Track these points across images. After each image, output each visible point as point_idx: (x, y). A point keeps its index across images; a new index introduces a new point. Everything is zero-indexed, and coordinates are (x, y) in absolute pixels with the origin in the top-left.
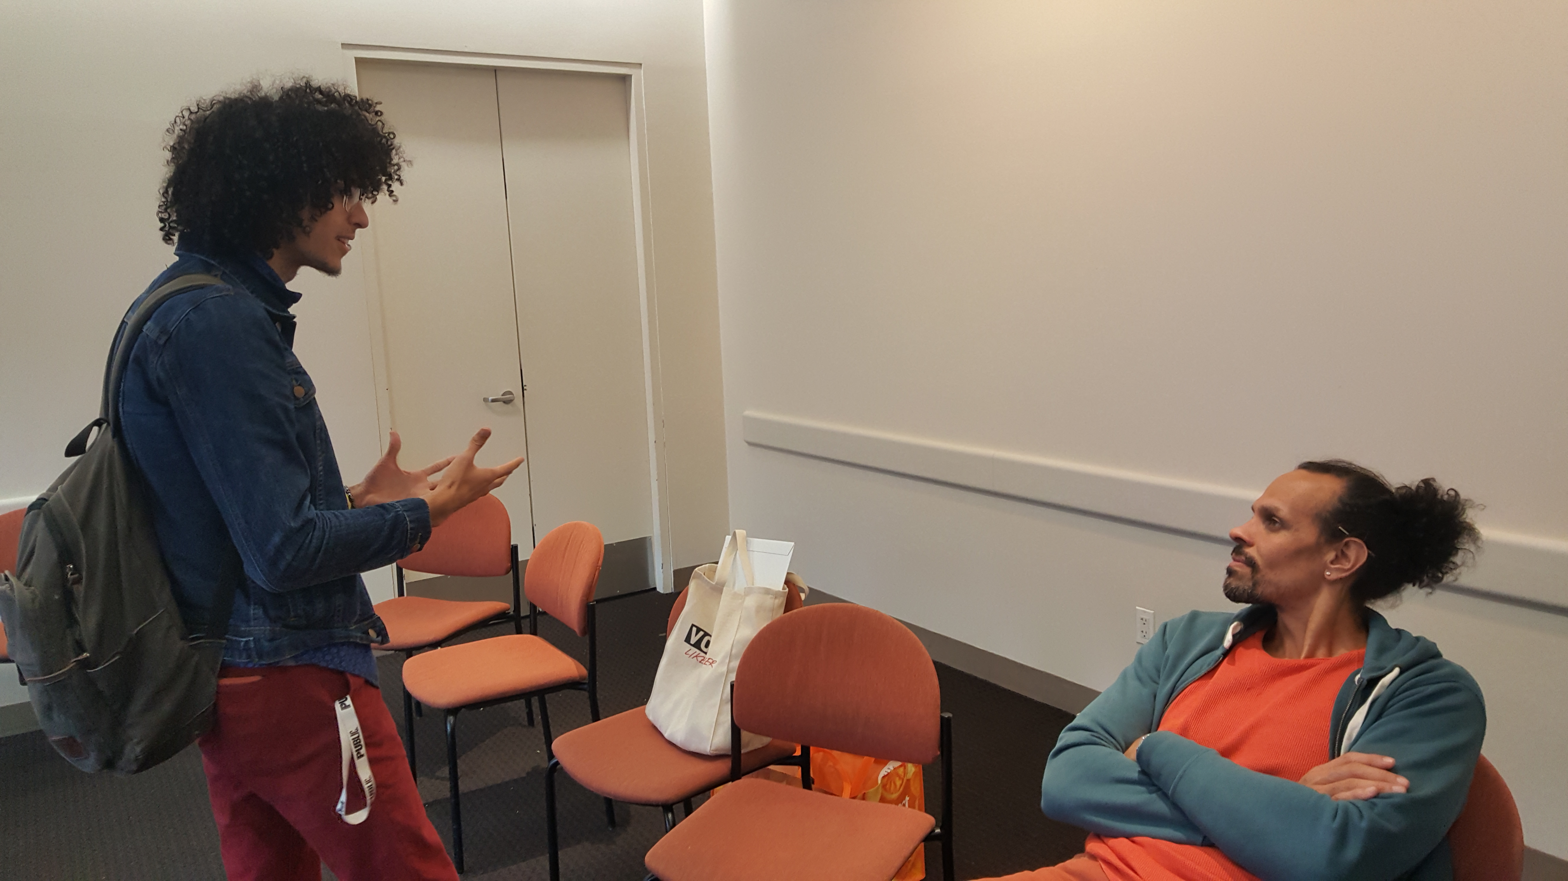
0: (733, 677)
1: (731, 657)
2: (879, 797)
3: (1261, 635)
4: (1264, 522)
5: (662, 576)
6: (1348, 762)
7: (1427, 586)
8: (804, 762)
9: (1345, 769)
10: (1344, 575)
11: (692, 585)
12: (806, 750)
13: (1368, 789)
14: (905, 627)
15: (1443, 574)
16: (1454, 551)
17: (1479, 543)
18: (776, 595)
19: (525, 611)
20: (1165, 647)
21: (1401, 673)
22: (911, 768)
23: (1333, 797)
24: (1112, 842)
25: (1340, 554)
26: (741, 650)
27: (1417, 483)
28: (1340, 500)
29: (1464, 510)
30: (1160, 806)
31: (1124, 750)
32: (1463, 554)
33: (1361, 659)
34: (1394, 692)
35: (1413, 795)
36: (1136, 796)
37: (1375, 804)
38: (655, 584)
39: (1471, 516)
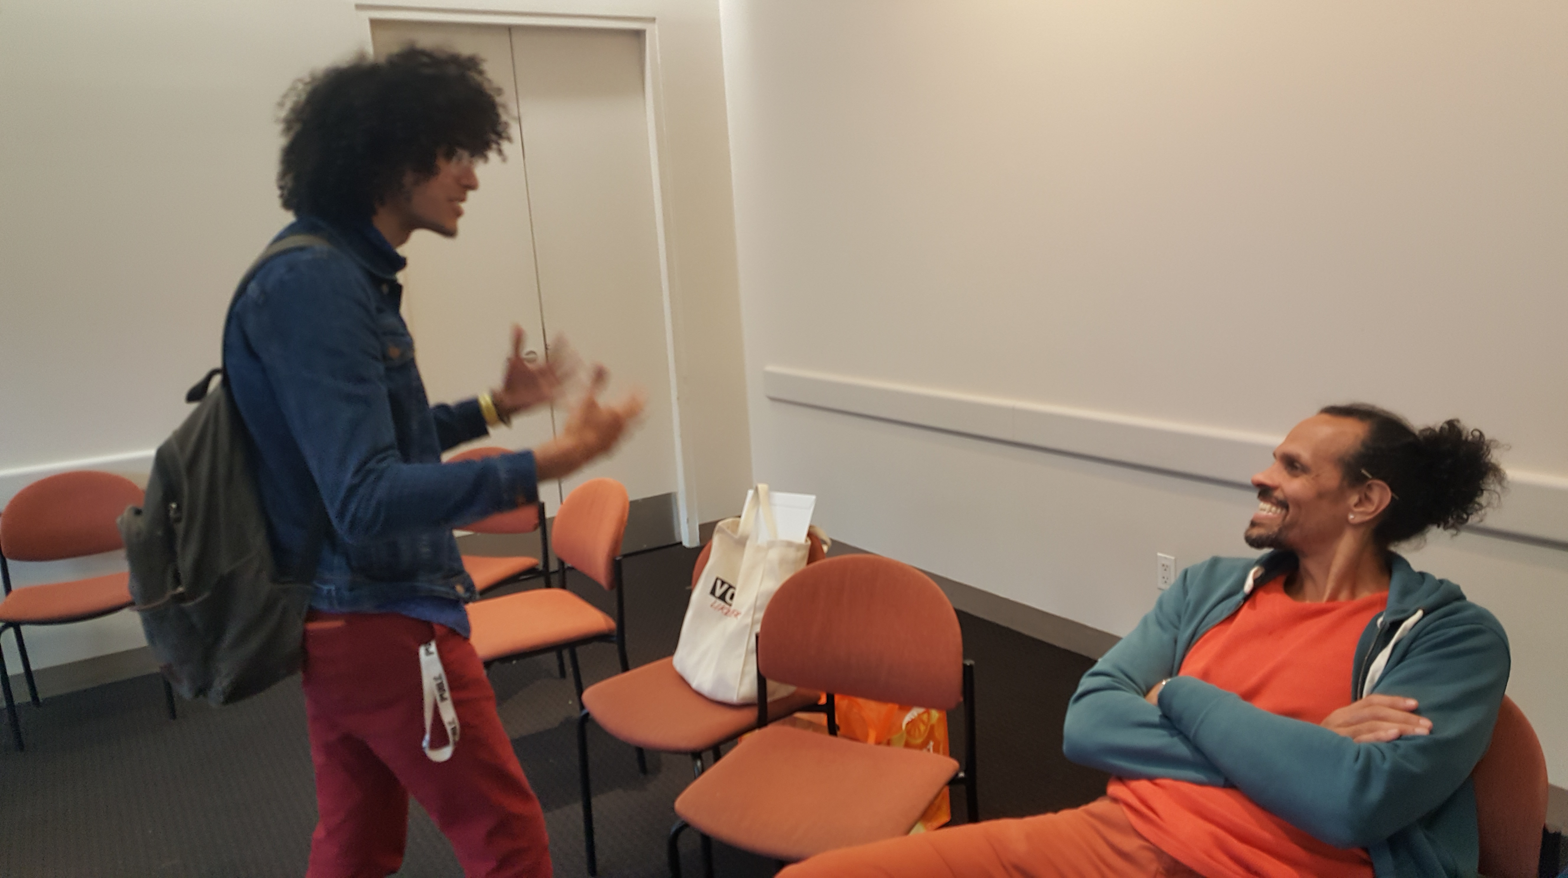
0: (758, 628)
1: (755, 609)
2: (903, 743)
3: (1282, 579)
4: (1286, 468)
5: (687, 530)
6: (1370, 705)
7: (1453, 527)
8: (829, 709)
9: (1367, 712)
10: (1368, 518)
11: (716, 540)
12: (830, 698)
13: (1390, 731)
14: (926, 577)
15: (1468, 515)
16: (1478, 490)
17: (1505, 484)
18: (799, 547)
19: (554, 566)
20: (1185, 592)
21: (1425, 614)
22: (935, 714)
23: (1355, 740)
24: (1135, 784)
25: (1363, 496)
26: (765, 602)
27: (1440, 424)
28: (1364, 444)
29: (1489, 451)
30: (1181, 749)
31: (1145, 693)
32: (1488, 495)
33: (1383, 602)
34: (1418, 634)
35: (1434, 736)
36: (1158, 739)
37: (1397, 746)
38: (681, 538)
39: (1496, 456)
